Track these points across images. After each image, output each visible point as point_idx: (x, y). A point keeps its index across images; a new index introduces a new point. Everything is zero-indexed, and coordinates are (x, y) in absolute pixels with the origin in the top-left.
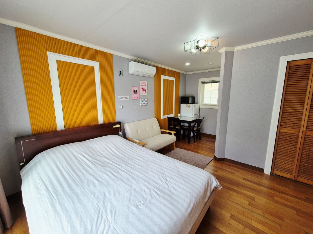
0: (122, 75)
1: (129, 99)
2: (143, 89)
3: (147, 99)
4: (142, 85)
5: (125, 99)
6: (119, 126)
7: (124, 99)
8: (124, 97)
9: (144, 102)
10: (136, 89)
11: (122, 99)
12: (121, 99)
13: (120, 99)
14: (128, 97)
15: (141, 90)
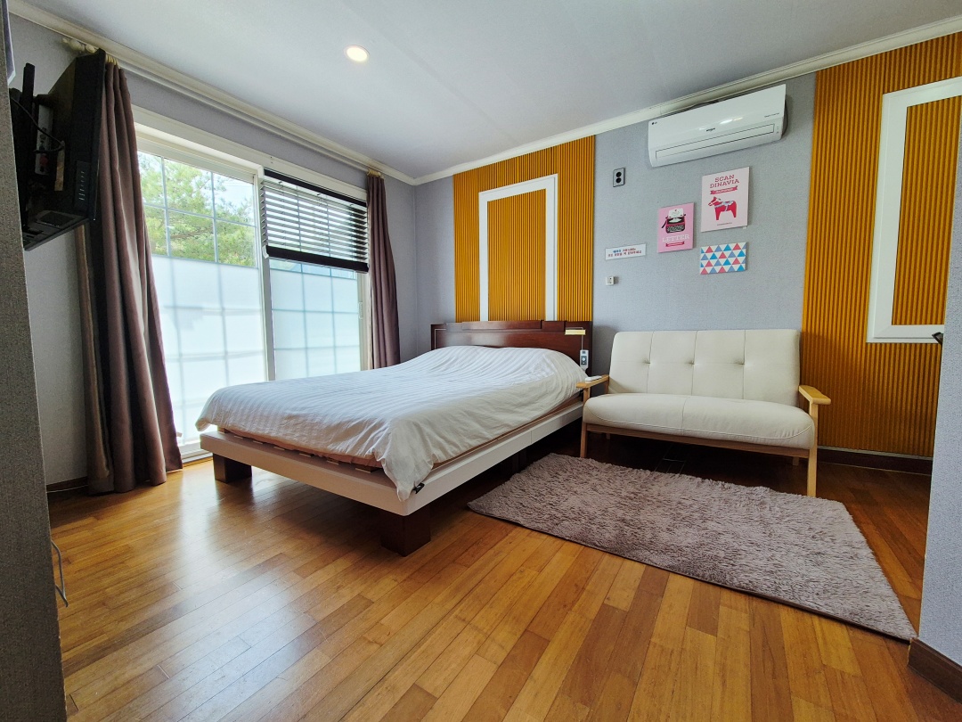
0: (622, 182)
1: (643, 253)
2: (717, 204)
3: (742, 245)
4: (714, 189)
5: (627, 256)
6: (583, 332)
7: (623, 256)
8: (625, 248)
9: (723, 256)
10: (675, 214)
11: (617, 257)
12: (614, 257)
13: (611, 258)
14: (642, 248)
15: (707, 212)
